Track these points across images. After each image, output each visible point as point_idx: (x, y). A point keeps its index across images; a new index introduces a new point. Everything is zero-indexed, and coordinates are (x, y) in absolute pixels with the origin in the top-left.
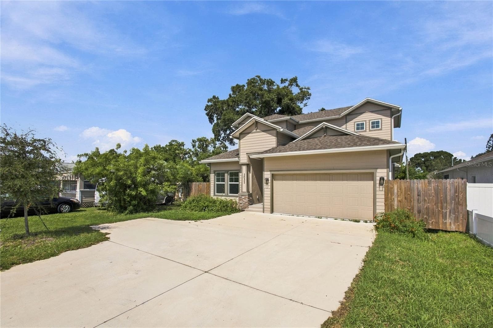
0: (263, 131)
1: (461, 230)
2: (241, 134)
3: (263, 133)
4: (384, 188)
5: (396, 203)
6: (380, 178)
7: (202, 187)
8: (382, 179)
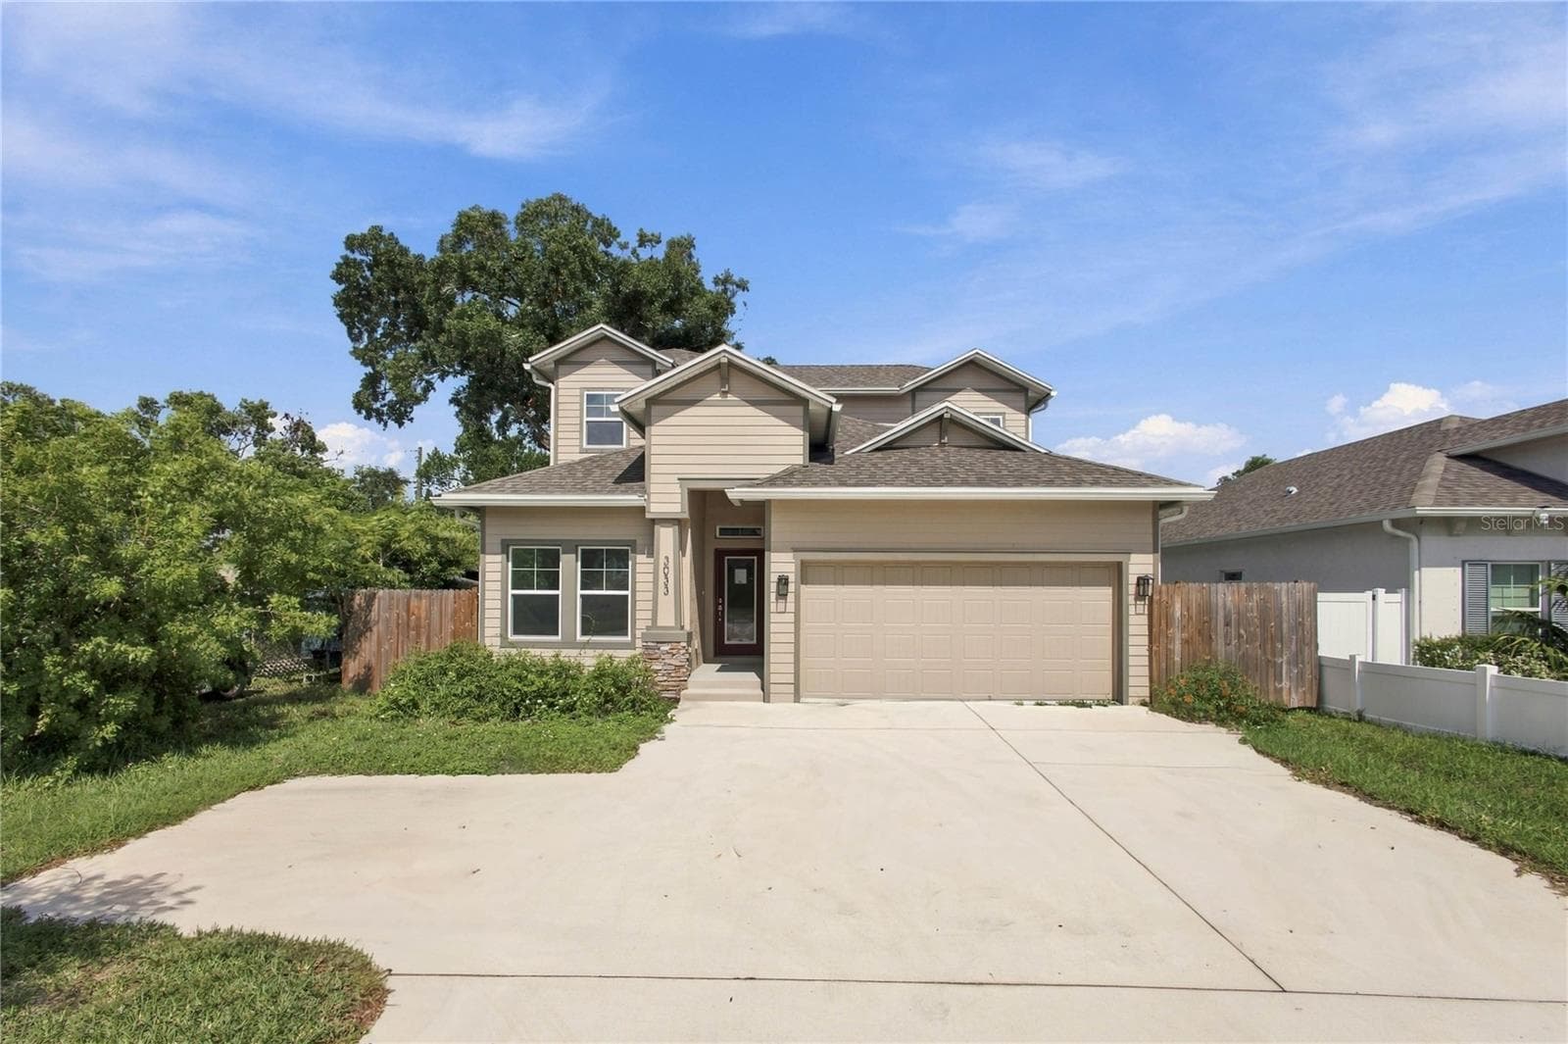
0: (754, 403)
1: (1309, 705)
2: (654, 404)
3: (751, 410)
4: (1146, 607)
5: (1177, 647)
6: (1139, 579)
7: (429, 611)
8: (1142, 581)
